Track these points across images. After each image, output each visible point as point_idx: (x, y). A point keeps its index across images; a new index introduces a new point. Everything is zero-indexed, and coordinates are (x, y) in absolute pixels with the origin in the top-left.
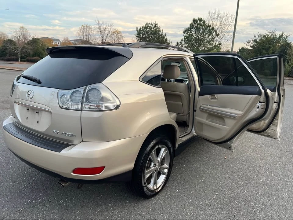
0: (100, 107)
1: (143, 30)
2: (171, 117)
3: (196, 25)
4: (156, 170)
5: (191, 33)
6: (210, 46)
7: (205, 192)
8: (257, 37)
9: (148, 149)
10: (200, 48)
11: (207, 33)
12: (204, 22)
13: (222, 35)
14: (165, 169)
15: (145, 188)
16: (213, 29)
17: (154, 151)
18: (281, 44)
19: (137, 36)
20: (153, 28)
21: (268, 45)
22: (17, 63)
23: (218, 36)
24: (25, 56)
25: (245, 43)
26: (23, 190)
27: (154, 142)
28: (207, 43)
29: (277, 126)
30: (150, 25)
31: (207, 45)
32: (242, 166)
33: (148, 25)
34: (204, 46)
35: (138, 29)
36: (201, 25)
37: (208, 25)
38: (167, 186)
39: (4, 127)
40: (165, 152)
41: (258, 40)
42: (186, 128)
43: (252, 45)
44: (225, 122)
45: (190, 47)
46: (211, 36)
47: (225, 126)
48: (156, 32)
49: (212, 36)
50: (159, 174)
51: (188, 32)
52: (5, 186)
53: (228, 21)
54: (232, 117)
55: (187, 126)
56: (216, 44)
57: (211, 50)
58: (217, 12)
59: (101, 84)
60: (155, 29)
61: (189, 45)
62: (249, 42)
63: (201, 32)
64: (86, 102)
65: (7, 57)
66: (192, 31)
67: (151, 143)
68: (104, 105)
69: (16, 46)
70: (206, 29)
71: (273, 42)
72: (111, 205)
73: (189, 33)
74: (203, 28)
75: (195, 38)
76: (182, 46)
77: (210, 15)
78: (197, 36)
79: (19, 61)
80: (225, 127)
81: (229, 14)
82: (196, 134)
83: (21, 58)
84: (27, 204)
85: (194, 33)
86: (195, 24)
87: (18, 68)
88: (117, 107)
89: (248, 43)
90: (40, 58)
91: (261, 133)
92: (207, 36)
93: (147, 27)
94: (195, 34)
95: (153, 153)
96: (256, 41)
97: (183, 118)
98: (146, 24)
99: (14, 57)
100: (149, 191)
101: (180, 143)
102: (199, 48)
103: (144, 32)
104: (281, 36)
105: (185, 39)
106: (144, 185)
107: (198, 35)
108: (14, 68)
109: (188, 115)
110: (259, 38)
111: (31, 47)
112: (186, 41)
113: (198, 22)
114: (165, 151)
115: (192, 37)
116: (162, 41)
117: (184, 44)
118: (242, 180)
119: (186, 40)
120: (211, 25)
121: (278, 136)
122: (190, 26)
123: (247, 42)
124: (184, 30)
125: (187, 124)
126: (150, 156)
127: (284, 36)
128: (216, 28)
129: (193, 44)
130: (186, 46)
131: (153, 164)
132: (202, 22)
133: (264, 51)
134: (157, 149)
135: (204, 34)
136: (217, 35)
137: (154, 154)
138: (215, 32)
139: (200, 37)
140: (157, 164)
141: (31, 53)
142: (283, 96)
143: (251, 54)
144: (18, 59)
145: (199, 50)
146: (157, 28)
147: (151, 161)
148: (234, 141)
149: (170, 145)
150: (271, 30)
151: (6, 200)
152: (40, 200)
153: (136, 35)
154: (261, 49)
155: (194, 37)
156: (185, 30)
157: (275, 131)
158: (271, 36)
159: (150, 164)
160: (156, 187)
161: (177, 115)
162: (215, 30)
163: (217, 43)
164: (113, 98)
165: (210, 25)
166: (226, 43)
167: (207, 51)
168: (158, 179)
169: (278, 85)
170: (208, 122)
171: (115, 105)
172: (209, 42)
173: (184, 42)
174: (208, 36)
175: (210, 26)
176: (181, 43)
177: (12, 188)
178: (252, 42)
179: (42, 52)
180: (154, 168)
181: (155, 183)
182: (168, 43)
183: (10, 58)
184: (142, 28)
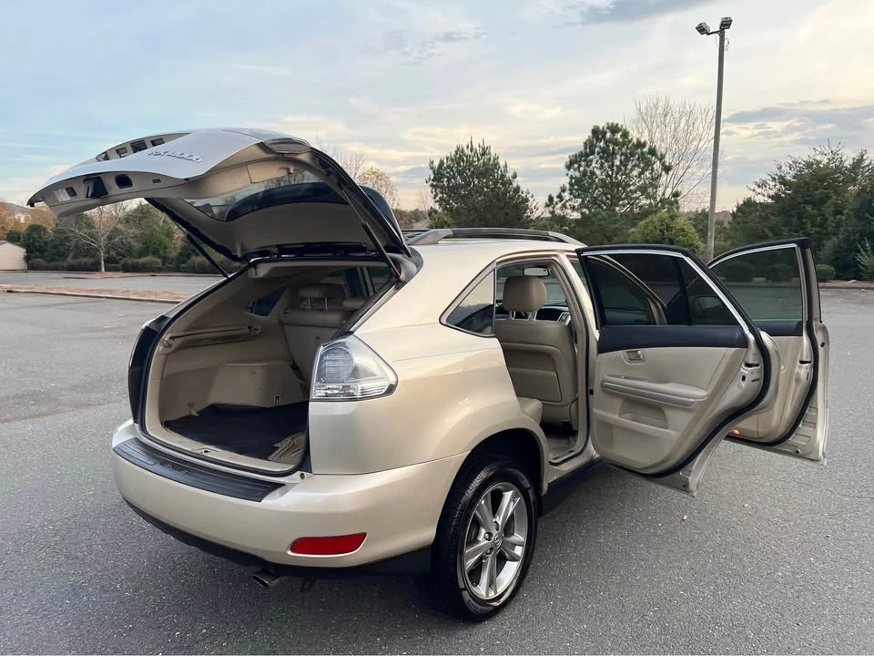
0: (351, 391)
1: (448, 166)
2: (524, 412)
3: (602, 144)
4: (491, 549)
5: (589, 166)
6: (649, 201)
7: (623, 606)
8: (785, 169)
9: (470, 492)
10: (618, 208)
11: (635, 166)
12: (625, 134)
13: (681, 165)
14: (517, 547)
15: (465, 594)
16: (653, 152)
17: (485, 498)
18: (860, 184)
19: (432, 185)
20: (478, 160)
21: (821, 190)
22: (97, 275)
23: (671, 173)
24: (118, 254)
25: (752, 188)
26: (160, 609)
27: (482, 475)
28: (639, 193)
29: (814, 425)
30: (467, 152)
31: (638, 198)
32: (730, 539)
33: (463, 151)
34: (629, 203)
35: (436, 164)
36: (616, 143)
37: (638, 141)
38: (524, 593)
39: (117, 450)
40: (514, 502)
41: (788, 178)
42: (571, 438)
43: (772, 193)
44: (665, 420)
45: (587, 207)
46: (647, 173)
47: (667, 428)
48: (487, 170)
49: (651, 173)
50: (501, 559)
51: (580, 166)
52: (113, 600)
53: (696, 126)
54: (682, 405)
55: (575, 433)
56: (664, 194)
57: (652, 213)
58: (661, 104)
59: (351, 336)
60: (484, 162)
61: (583, 201)
62: (762, 184)
63: (617, 162)
64: (318, 380)
65: (70, 260)
66: (591, 161)
67: (475, 477)
68: (359, 387)
69: (92, 227)
70: (632, 154)
71: (835, 180)
72: (382, 639)
73: (582, 169)
74: (624, 150)
75: (602, 180)
76: (564, 206)
77: (641, 113)
78: (608, 176)
79: (103, 270)
80: (668, 431)
81: (697, 106)
82: (598, 456)
83: (107, 261)
84: (173, 641)
85: (598, 166)
86: (599, 140)
87: (99, 291)
88: (391, 389)
89: (759, 186)
90: (159, 258)
91: (775, 447)
92: (635, 173)
93: (459, 156)
94: (601, 169)
95: (483, 502)
96: (783, 181)
97: (563, 414)
98: (458, 149)
99: (89, 260)
100: (476, 602)
101: (555, 478)
102: (614, 210)
103: (453, 171)
104: (858, 163)
105: (571, 184)
106: (462, 585)
107: (610, 173)
108: (90, 290)
109: (574, 405)
110: (792, 173)
111: (133, 231)
112: (577, 190)
113: (608, 135)
114: (513, 499)
115: (592, 179)
116: (504, 194)
117: (570, 200)
118: (728, 575)
119: (576, 187)
120: (645, 143)
121: (820, 454)
122: (585, 148)
123: (756, 183)
124: (568, 160)
125: (574, 428)
126: (475, 511)
127: (867, 163)
128: (661, 148)
129: (596, 199)
130: (576, 205)
131: (483, 531)
132: (618, 136)
133: (809, 208)
134: (492, 493)
135: (626, 169)
136: (667, 169)
137: (485, 508)
138: (658, 163)
139: (616, 178)
140: (495, 533)
141: (136, 245)
142: (823, 345)
143: (772, 218)
144: (100, 264)
145: (615, 214)
146: (490, 159)
147: (477, 524)
148: (694, 467)
149: (526, 484)
150: (827, 148)
151: (120, 634)
152: (205, 631)
153: (431, 182)
154: (800, 204)
155: (597, 177)
156: (571, 161)
157: (811, 439)
158: (828, 163)
159: (477, 533)
160: (496, 592)
161: (543, 404)
162: (659, 154)
163: (669, 192)
164: (380, 368)
165: (642, 140)
166: (696, 189)
167: (639, 216)
168: (498, 573)
169: (806, 318)
170: (625, 421)
171: (386, 384)
172: (643, 189)
173: (571, 194)
174: (641, 174)
175: (644, 145)
176: (560, 196)
177: (132, 606)
178: (772, 184)
179: (166, 240)
180: (487, 542)
181: (492, 583)
182: (523, 198)
183: (75, 262)
184: (445, 161)
